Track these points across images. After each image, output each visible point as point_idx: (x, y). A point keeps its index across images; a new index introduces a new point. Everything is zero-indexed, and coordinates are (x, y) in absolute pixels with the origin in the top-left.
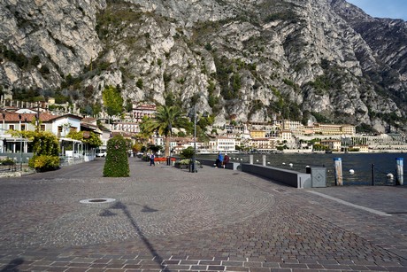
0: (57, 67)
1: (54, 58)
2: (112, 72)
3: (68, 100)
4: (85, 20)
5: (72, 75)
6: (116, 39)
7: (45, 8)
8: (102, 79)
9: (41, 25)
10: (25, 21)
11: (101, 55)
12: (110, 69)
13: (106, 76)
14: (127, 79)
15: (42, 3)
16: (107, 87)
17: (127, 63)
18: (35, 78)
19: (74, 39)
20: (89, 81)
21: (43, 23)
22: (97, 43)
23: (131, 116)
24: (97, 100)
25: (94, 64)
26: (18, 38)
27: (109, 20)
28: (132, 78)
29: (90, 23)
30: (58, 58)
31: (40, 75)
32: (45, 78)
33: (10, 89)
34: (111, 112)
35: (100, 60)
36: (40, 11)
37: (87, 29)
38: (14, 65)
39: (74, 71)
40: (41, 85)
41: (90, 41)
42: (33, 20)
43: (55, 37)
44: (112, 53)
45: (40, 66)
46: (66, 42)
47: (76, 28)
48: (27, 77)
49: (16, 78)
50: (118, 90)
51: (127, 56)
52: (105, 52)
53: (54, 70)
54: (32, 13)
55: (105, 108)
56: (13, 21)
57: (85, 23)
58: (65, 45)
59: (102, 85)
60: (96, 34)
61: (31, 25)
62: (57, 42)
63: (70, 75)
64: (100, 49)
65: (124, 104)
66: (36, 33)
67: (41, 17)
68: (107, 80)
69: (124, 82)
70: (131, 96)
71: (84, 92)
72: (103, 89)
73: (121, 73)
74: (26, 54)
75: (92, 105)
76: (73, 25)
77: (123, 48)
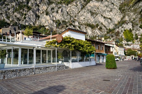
0: (105, 26)
1: (104, 24)
2: (127, 24)
3: (109, 38)
4: (114, 7)
5: (111, 28)
6: (129, 11)
7: (100, 7)
8: (122, 27)
9: (99, 13)
10: (93, 13)
11: (122, 19)
12: (126, 23)
13: (124, 26)
14: (134, 26)
15: (99, 5)
16: (125, 30)
17: (134, 20)
18: (97, 31)
19: (111, 15)
20: (117, 29)
21: (99, 12)
22: (120, 15)
23: (138, 41)
24: (121, 36)
25: (119, 23)
26: (91, 19)
27: (125, 5)
28: (137, 25)
29: (117, 8)
30: (105, 23)
31: (99, 30)
32: (101, 31)
33: (89, 36)
34: (128, 41)
35: (122, 21)
36: (98, 8)
37: (116, 10)
38: (90, 28)
39: (111, 27)
40: (99, 34)
41: (117, 14)
42: (96, 12)
43: (104, 16)
44: (127, 17)
45: (99, 27)
46: (108, 17)
47: (111, 11)
48: (95, 32)
49: (91, 33)
50: (130, 31)
51: (134, 17)
52: (124, 17)
53: (104, 28)
54: (95, 10)
55: (125, 39)
56: (90, 14)
57: (114, 8)
58: (107, 18)
59: (123, 30)
60: (119, 11)
61: (95, 14)
62: (104, 17)
63: (110, 28)
64: (122, 16)
65: (134, 37)
66: (97, 16)
67: (98, 10)
68: (125, 27)
69: (133, 27)
70: (137, 32)
71: (115, 34)
72: (123, 31)
73: (131, 24)
74: (94, 24)
75: (119, 39)
76: (110, 10)
77: (132, 14)
